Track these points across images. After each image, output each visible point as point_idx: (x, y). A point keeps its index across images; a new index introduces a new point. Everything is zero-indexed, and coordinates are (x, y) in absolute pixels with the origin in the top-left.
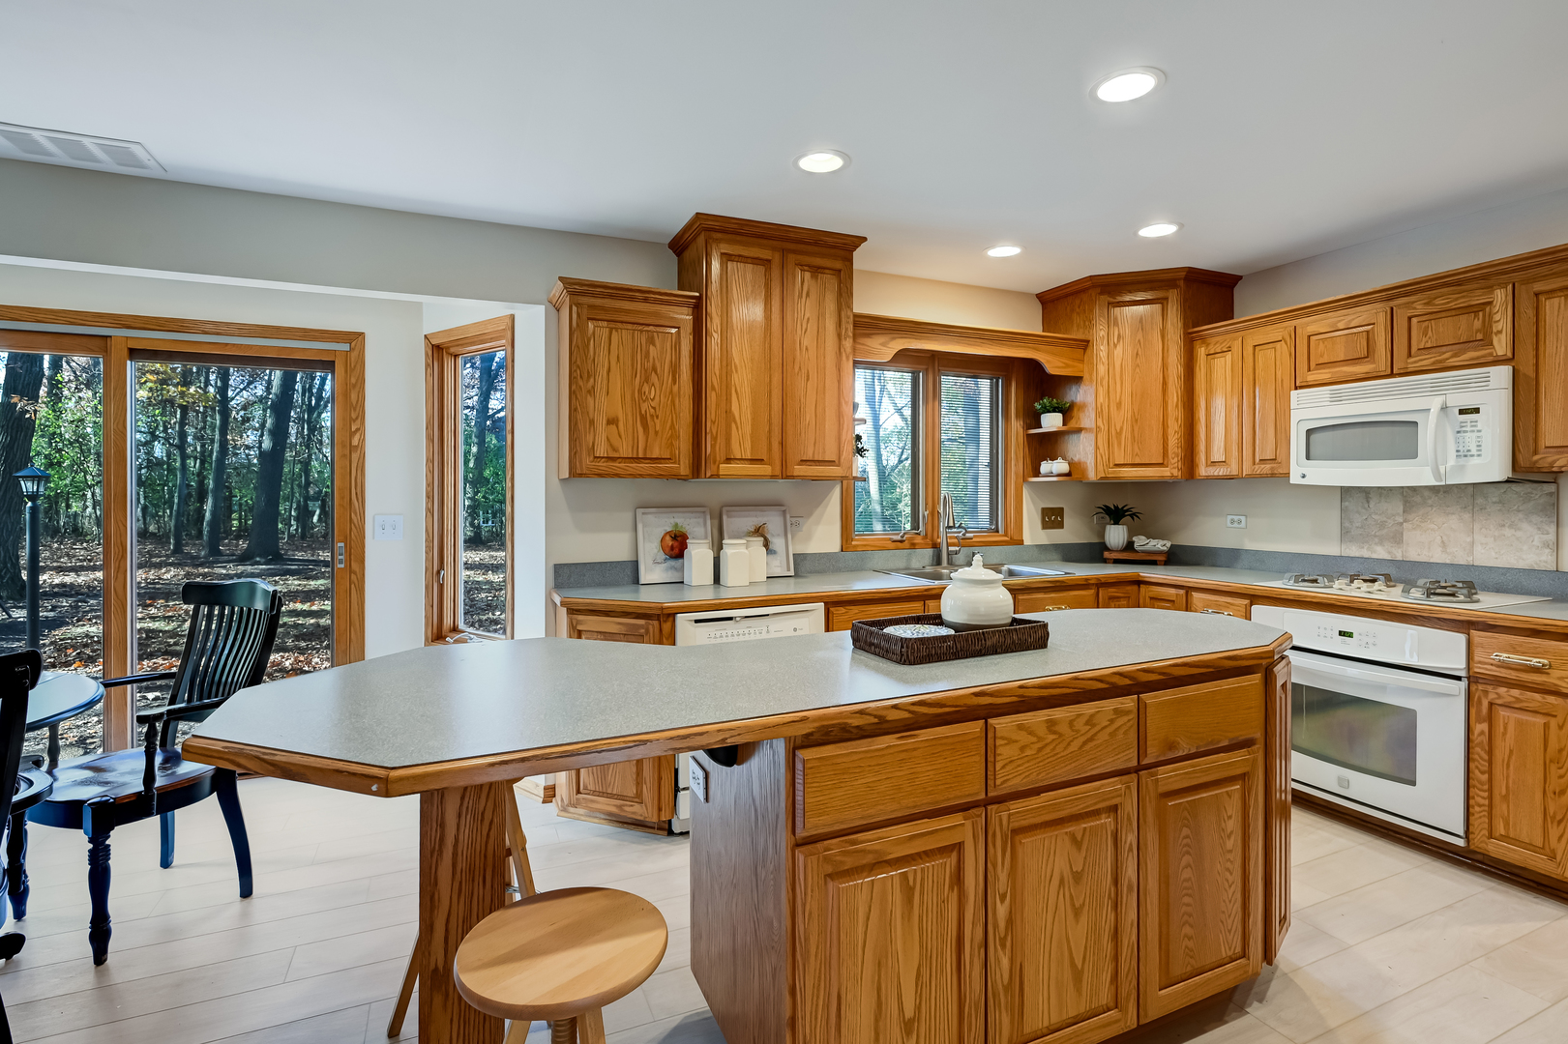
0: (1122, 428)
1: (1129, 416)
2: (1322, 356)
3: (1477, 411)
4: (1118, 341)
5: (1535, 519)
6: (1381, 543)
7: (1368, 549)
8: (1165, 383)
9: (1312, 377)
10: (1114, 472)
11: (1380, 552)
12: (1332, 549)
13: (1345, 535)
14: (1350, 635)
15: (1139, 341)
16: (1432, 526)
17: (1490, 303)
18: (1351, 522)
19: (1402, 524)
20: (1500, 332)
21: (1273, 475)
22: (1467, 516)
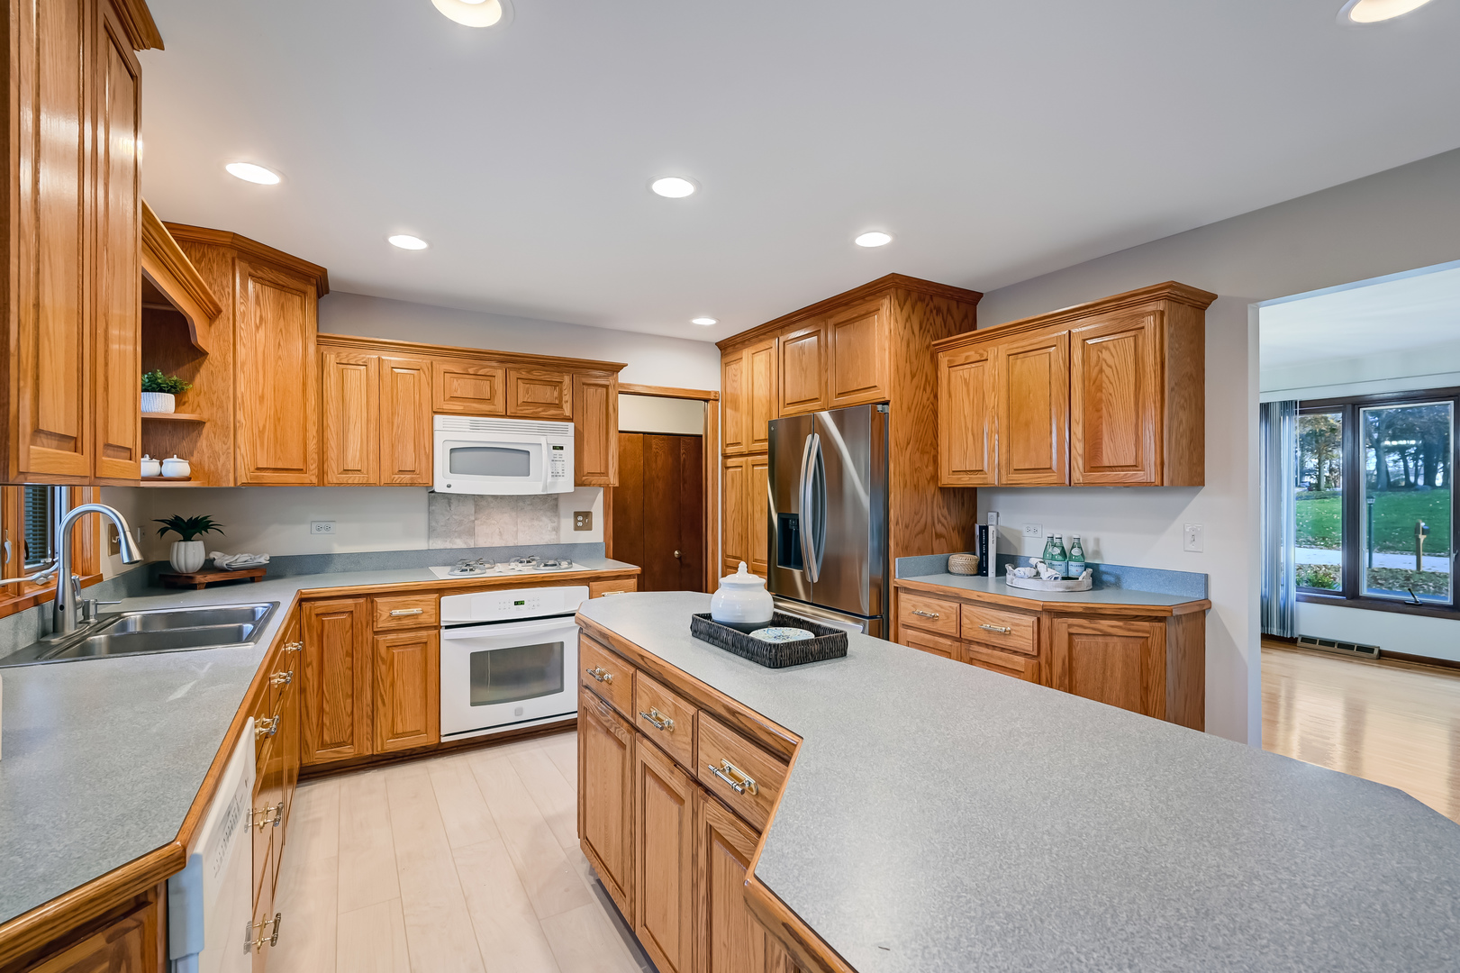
0: (264, 426)
1: (272, 413)
2: (456, 391)
3: (561, 448)
4: (261, 323)
5: (549, 514)
6: (460, 536)
7: (450, 542)
8: (304, 384)
9: (447, 407)
10: (257, 477)
11: (459, 544)
12: (421, 544)
13: (431, 532)
14: (522, 603)
15: (281, 330)
16: (493, 522)
17: (561, 382)
18: (437, 522)
19: (474, 521)
20: (567, 402)
21: (412, 484)
22: (514, 514)
